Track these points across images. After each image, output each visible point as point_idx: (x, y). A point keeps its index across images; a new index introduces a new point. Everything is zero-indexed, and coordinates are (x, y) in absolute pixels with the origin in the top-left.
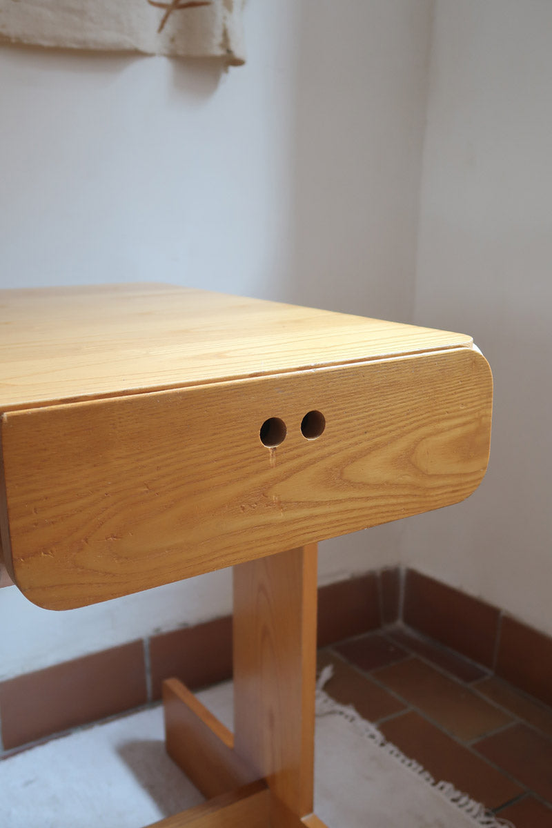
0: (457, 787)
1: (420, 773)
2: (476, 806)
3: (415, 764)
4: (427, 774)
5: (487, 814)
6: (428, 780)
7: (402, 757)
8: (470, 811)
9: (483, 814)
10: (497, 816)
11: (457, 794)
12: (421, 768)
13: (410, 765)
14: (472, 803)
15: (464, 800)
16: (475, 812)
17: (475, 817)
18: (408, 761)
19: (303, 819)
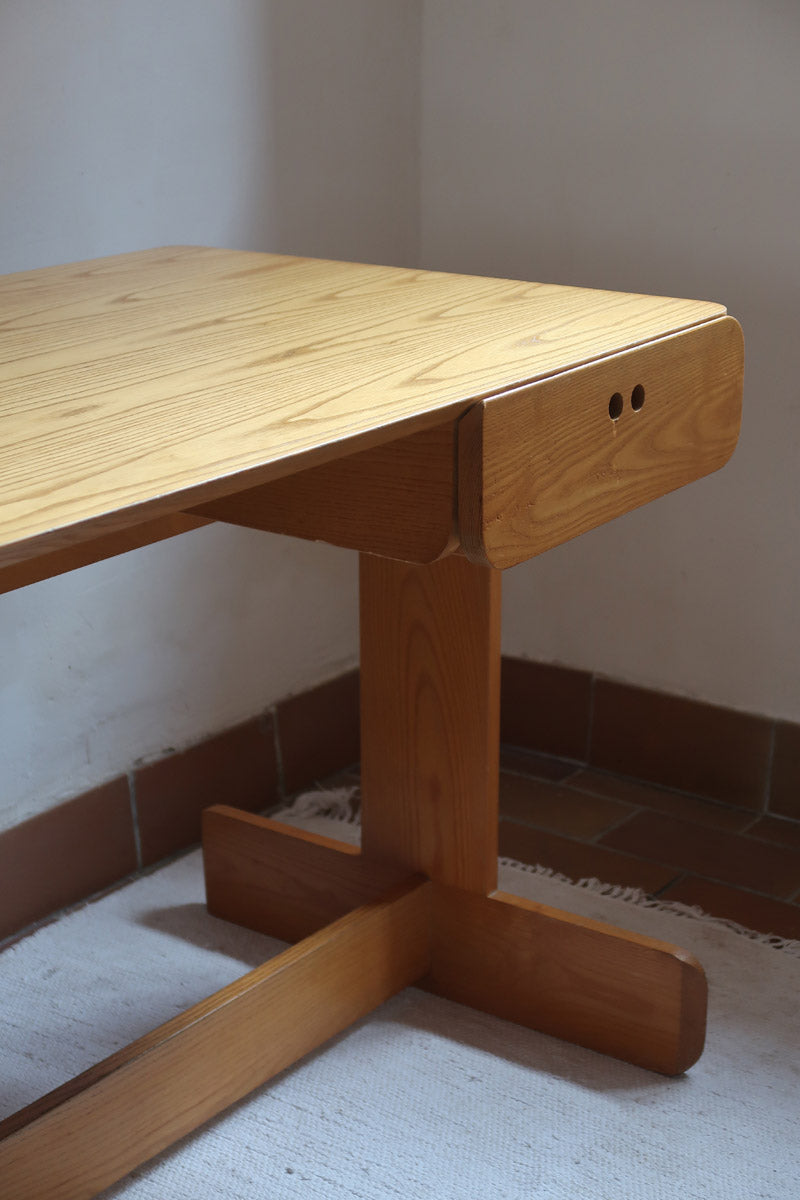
0: (603, 881)
1: (551, 876)
2: (634, 893)
3: (540, 869)
4: (560, 876)
5: (649, 899)
6: (563, 880)
7: (521, 865)
8: (628, 899)
9: (644, 899)
10: (660, 899)
11: (607, 887)
12: (550, 871)
13: (534, 871)
14: (628, 891)
15: (617, 890)
16: (635, 898)
17: (637, 903)
18: (530, 868)
19: (492, 895)
